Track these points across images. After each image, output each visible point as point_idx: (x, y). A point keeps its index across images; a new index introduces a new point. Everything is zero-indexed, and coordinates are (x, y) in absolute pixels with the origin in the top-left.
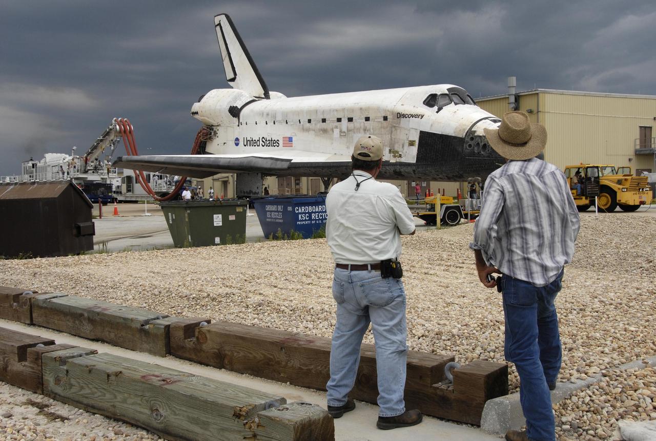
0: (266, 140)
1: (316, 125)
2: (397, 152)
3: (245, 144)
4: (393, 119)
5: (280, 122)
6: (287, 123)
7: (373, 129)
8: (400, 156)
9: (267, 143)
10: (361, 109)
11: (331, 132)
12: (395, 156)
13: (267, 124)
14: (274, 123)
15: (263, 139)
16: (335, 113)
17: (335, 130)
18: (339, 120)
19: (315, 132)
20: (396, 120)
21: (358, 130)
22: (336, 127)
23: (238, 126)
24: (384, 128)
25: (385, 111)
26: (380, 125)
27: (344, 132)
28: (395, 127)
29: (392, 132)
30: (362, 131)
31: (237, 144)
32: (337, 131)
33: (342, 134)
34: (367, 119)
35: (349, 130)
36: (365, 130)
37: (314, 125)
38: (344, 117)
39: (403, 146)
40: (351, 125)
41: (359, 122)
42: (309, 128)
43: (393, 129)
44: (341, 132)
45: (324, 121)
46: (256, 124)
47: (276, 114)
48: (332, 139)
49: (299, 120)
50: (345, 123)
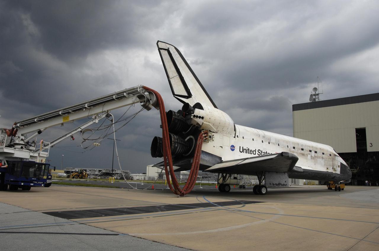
0: (262, 152)
1: (298, 150)
2: (335, 169)
3: (241, 151)
4: (333, 156)
5: (273, 143)
6: (279, 145)
7: (326, 158)
8: (336, 171)
9: (263, 154)
10: (320, 149)
11: (306, 156)
12: (334, 171)
13: (263, 142)
14: (269, 143)
15: (259, 151)
16: (309, 147)
17: (308, 155)
18: (310, 151)
19: (298, 154)
20: (334, 157)
21: (320, 157)
22: (309, 154)
23: (235, 137)
24: (330, 159)
25: (330, 152)
26: (328, 157)
27: (313, 157)
28: (334, 159)
29: (333, 161)
30: (321, 158)
31: (233, 150)
32: (309, 156)
33: (312, 158)
34: (323, 154)
35: (315, 157)
36: (322, 158)
37: (296, 150)
38: (313, 150)
39: (337, 167)
40: (316, 154)
41: (319, 154)
42: (294, 152)
43: (333, 160)
44: (311, 156)
45: (302, 149)
46: (253, 140)
47: (270, 138)
48: (307, 159)
49: (288, 146)
50: (313, 153)
